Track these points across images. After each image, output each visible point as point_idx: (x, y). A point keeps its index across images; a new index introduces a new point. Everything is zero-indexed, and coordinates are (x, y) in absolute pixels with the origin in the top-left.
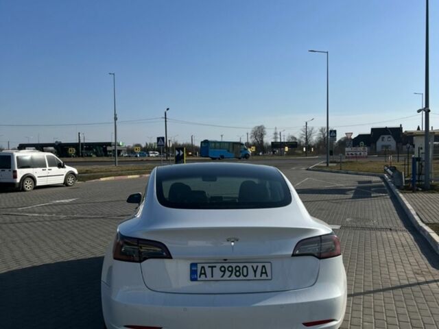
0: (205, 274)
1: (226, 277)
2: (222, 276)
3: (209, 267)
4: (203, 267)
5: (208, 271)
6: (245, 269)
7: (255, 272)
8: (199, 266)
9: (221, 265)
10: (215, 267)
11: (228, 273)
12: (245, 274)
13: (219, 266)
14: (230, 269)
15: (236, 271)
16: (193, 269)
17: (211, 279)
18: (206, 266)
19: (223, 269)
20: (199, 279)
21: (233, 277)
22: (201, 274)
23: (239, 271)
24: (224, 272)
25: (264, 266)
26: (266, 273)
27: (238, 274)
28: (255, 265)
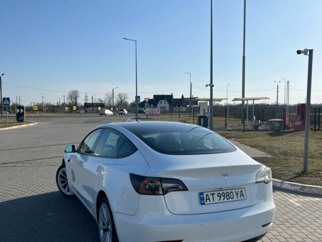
0: (209, 199)
1: (221, 201)
2: (220, 200)
3: (211, 194)
4: (207, 195)
5: (211, 197)
6: (231, 194)
7: (237, 195)
8: (205, 194)
9: (218, 192)
10: (214, 194)
11: (222, 198)
12: (232, 197)
13: (216, 193)
14: (223, 195)
15: (227, 196)
16: (202, 196)
17: (213, 202)
18: (209, 194)
19: (219, 195)
20: (206, 203)
21: (226, 200)
22: (207, 199)
23: (228, 195)
24: (220, 197)
25: (241, 191)
26: (243, 195)
27: (228, 197)
28: (237, 191)
